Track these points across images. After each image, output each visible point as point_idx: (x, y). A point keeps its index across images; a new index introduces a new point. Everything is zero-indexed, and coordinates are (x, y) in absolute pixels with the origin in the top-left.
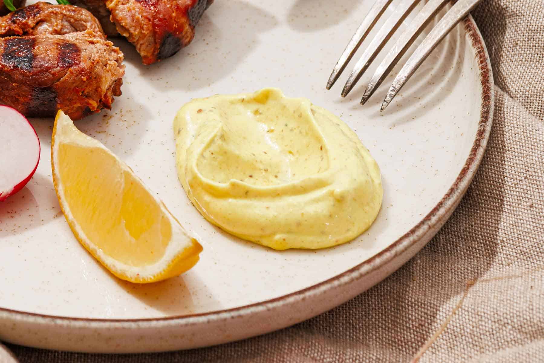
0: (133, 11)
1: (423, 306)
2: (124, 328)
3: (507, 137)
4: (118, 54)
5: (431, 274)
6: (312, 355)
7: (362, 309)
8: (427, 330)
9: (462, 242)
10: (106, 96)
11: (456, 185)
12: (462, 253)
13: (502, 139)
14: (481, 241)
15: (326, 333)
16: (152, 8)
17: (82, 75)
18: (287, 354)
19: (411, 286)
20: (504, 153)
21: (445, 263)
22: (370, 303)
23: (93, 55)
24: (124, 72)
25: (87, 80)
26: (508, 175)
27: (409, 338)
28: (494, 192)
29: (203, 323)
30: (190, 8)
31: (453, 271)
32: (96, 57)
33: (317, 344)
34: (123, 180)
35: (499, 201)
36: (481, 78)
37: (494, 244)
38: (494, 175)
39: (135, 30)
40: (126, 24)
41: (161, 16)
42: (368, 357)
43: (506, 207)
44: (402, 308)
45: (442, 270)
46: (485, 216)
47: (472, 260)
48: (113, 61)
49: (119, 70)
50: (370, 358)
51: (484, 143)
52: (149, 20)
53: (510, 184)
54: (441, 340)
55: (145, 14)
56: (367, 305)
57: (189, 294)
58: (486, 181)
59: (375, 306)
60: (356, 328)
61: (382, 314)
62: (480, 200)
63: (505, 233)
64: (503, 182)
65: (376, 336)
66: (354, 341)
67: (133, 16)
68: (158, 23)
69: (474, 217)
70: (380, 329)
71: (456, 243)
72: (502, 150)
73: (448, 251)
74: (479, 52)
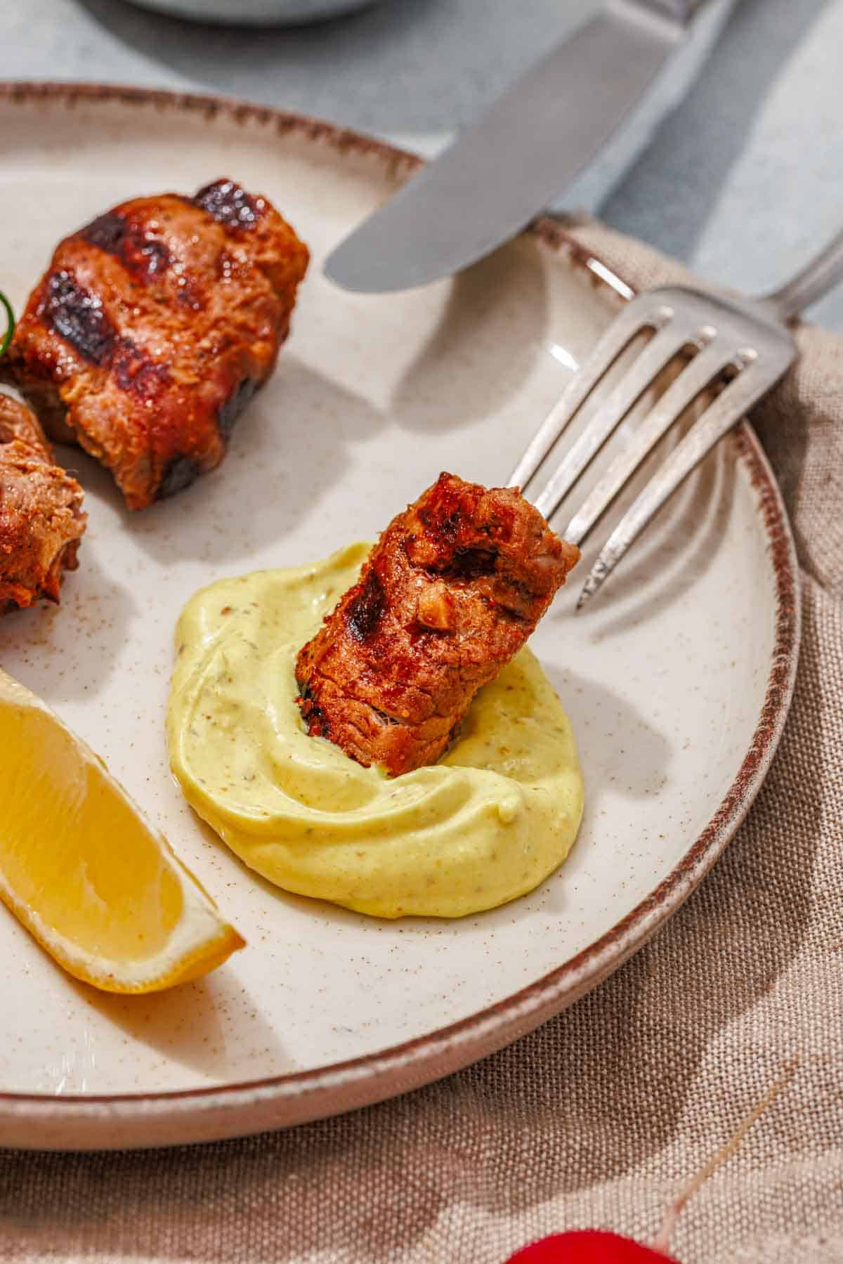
0: (112, 410)
1: (671, 1035)
2: (83, 1117)
3: (825, 677)
4: (74, 491)
5: (681, 960)
6: (456, 1146)
7: (550, 1034)
8: (681, 1089)
9: (738, 887)
10: (49, 577)
11: (739, 789)
12: (739, 913)
13: (815, 680)
14: (778, 891)
15: (478, 1086)
16: (149, 403)
17: (4, 543)
18: (408, 1147)
19: (646, 989)
20: (819, 711)
21: (707, 933)
22: (565, 1021)
23: (26, 500)
24: (84, 527)
25: (13, 550)
26: (829, 757)
27: (645, 1103)
28: (801, 789)
29: (245, 1106)
30: (222, 404)
31: (724, 953)
32: (33, 505)
33: (465, 1118)
34: (84, 783)
35: (812, 809)
36: (771, 554)
37: (804, 901)
38: (799, 755)
39: (114, 446)
40: (98, 433)
41: (165, 421)
42: (564, 1145)
43: (826, 825)
44: (630, 1038)
45: (703, 951)
46: (782, 838)
47: (760, 931)
48: (65, 509)
49: (74, 525)
50: (569, 1147)
51: (787, 697)
52: (143, 428)
53: (833, 776)
54: (710, 1114)
55: (135, 416)
56: (559, 1025)
57: (213, 1008)
58: (784, 766)
59: (576, 1029)
60: (537, 1074)
61: (588, 1045)
62: (771, 802)
63: (827, 881)
64: (820, 771)
65: (577, 1094)
66: (535, 1102)
67: (111, 420)
68: (158, 434)
69: (761, 836)
70: (586, 1077)
71: (726, 888)
72: (814, 704)
73: (710, 906)
74: (765, 501)
